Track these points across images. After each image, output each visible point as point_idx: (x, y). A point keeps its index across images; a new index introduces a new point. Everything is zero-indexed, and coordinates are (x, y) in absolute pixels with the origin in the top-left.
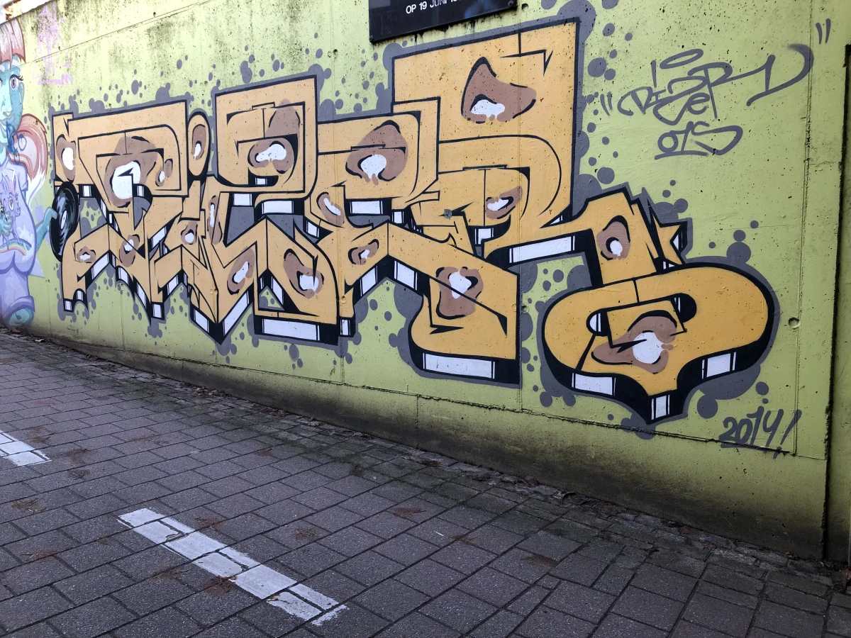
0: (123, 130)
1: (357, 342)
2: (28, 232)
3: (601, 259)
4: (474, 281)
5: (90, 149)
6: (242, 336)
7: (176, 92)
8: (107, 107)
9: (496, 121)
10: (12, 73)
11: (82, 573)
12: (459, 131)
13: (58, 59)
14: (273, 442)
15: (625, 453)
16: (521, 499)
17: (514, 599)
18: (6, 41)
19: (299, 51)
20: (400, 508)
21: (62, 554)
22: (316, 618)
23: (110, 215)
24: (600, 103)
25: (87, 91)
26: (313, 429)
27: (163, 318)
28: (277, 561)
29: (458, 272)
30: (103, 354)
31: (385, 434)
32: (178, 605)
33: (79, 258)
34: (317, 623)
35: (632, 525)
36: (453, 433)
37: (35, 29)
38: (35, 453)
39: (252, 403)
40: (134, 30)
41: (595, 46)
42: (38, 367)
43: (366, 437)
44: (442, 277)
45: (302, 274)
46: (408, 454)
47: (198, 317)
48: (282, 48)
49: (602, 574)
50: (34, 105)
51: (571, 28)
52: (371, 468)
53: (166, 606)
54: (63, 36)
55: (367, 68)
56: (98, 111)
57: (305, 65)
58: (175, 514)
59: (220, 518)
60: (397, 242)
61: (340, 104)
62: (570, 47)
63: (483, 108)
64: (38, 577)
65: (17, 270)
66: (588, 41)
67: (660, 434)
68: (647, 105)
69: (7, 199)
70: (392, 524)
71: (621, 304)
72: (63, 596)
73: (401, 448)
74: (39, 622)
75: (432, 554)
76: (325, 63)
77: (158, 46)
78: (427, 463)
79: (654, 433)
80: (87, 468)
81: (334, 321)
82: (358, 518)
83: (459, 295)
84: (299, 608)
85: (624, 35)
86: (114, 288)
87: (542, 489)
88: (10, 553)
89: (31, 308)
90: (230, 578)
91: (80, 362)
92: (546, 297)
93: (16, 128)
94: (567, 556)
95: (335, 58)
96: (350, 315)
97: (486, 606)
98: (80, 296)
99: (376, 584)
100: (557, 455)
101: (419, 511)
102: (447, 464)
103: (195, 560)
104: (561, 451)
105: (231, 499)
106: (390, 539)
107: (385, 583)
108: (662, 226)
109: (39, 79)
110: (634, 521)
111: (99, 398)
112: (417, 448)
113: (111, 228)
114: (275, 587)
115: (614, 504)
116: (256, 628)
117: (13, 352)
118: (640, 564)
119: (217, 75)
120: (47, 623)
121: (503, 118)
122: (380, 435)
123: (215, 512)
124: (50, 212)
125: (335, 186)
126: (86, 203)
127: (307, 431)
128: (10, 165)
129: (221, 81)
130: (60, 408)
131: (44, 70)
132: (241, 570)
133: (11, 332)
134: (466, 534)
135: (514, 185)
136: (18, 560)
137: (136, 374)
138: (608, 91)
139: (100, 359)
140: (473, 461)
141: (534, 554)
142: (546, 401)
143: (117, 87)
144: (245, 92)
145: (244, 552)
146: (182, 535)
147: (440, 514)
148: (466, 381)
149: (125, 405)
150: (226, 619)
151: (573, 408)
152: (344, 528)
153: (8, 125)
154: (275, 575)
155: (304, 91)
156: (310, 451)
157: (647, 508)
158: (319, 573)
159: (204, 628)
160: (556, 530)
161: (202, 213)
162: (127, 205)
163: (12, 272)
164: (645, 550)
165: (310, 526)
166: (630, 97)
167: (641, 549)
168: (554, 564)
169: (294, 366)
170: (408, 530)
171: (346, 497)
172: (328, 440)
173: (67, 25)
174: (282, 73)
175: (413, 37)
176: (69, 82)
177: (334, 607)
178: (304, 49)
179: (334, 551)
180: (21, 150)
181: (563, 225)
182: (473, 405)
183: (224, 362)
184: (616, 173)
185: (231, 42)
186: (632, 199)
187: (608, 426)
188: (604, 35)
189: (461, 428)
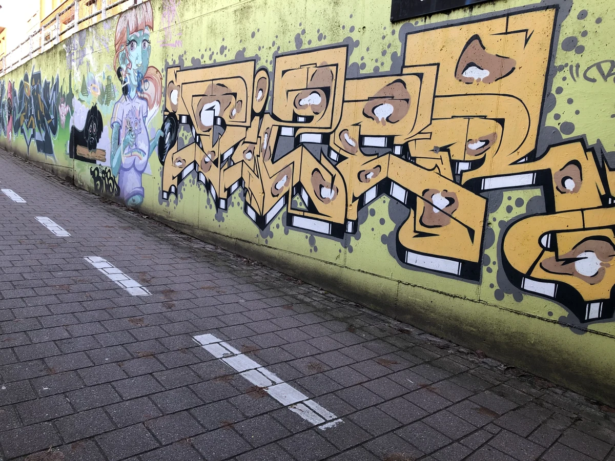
0: (212, 79)
1: (358, 238)
2: (145, 145)
3: (556, 192)
4: (452, 201)
5: (189, 90)
6: (278, 226)
7: (249, 54)
8: (202, 63)
9: (481, 83)
10: (144, 38)
11: (170, 369)
12: (451, 89)
13: (174, 31)
14: (294, 301)
15: (559, 342)
16: (473, 366)
17: (466, 436)
18: (142, 17)
19: (338, 27)
20: (382, 359)
21: (158, 355)
22: (322, 424)
23: (198, 137)
24: (569, 72)
25: (191, 52)
26: (321, 296)
27: (226, 209)
28: (295, 382)
29: (440, 193)
30: (184, 229)
31: (372, 306)
32: (230, 400)
33: (175, 164)
34: (322, 428)
35: (561, 398)
36: (423, 312)
37: (161, 9)
38: (142, 289)
39: (280, 273)
40: (225, 11)
41: (569, 27)
42: (144, 234)
43: (357, 306)
44: (426, 196)
45: (323, 187)
46: (388, 322)
47: (249, 210)
48: (326, 25)
49: (535, 430)
50: (156, 61)
51: (551, 13)
52: (361, 328)
53: (223, 400)
54: (179, 14)
55: (386, 41)
56: (197, 66)
57: (341, 38)
58: (228, 340)
59: (258, 347)
60: (395, 168)
61: (363, 66)
62: (549, 28)
63: (472, 73)
64: (143, 368)
65: (136, 170)
66: (564, 23)
67: (591, 331)
68: (609, 74)
69: (134, 122)
70: (376, 369)
71: (568, 228)
72: (159, 382)
73: (383, 317)
74: (143, 396)
75: (404, 395)
76: (355, 36)
77: (241, 22)
78: (402, 331)
79: (586, 331)
80: (174, 302)
81: (342, 222)
82: (352, 361)
83: (438, 211)
84: (310, 416)
85: (595, 20)
86: (195, 186)
87: (488, 360)
88: (126, 349)
89: (142, 195)
90: (264, 388)
91: (170, 234)
92: (507, 217)
93: (143, 75)
94: (508, 412)
95: (363, 33)
96: (355, 218)
97: (444, 437)
98: (173, 190)
99: (364, 409)
100: (503, 337)
101: (396, 363)
102: (417, 333)
103: (241, 372)
104: (506, 335)
105: (265, 336)
106: (374, 379)
107: (371, 409)
108: (611, 170)
109: (161, 43)
110: (562, 395)
111: (182, 258)
112: (395, 319)
113: (197, 145)
114: (294, 399)
115: (547, 380)
116: (281, 424)
117: (129, 223)
118: (566, 427)
119: (278, 43)
120: (149, 398)
121: (487, 80)
122: (368, 306)
123: (255, 343)
124: (160, 132)
125: (353, 125)
126: (183, 127)
127: (316, 296)
128: (138, 100)
129: (281, 47)
130: (157, 262)
131: (165, 37)
132: (271, 384)
133: (128, 210)
134: (430, 385)
135: (491, 132)
136: (132, 355)
137: (205, 245)
138: (577, 63)
139: (182, 233)
140: (437, 333)
141: (481, 406)
142: (499, 296)
143: (210, 49)
144: (296, 55)
145: (273, 372)
146: (233, 355)
147: (411, 367)
148: (437, 275)
149: (198, 265)
150: (260, 415)
151: (520, 304)
152: (342, 367)
153: (138, 73)
154: (294, 391)
155: (338, 56)
156: (319, 310)
157: (574, 387)
158: (323, 395)
159: (247, 418)
160: (499, 392)
161: (259, 139)
162: (208, 131)
163: (132, 170)
164: (571, 418)
165: (318, 362)
166: (595, 68)
167: (568, 417)
168: (497, 416)
169: (311, 250)
170: (388, 375)
171: (343, 346)
172: (331, 304)
173: (182, 7)
174: (324, 43)
175: (424, 19)
176: (180, 46)
177: (333, 420)
178: (341, 26)
179: (334, 381)
180: (146, 90)
181: (527, 164)
182: (441, 293)
183: (264, 244)
184: (576, 126)
185: (290, 20)
186: (588, 148)
187: (548, 321)
188: (578, 18)
189: (430, 308)
